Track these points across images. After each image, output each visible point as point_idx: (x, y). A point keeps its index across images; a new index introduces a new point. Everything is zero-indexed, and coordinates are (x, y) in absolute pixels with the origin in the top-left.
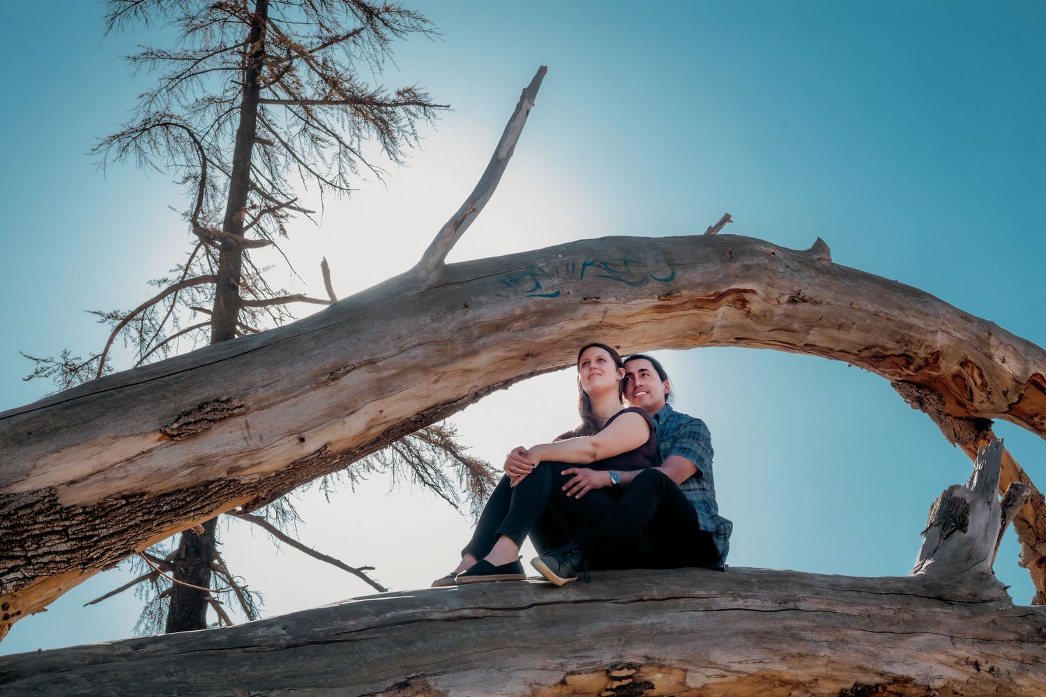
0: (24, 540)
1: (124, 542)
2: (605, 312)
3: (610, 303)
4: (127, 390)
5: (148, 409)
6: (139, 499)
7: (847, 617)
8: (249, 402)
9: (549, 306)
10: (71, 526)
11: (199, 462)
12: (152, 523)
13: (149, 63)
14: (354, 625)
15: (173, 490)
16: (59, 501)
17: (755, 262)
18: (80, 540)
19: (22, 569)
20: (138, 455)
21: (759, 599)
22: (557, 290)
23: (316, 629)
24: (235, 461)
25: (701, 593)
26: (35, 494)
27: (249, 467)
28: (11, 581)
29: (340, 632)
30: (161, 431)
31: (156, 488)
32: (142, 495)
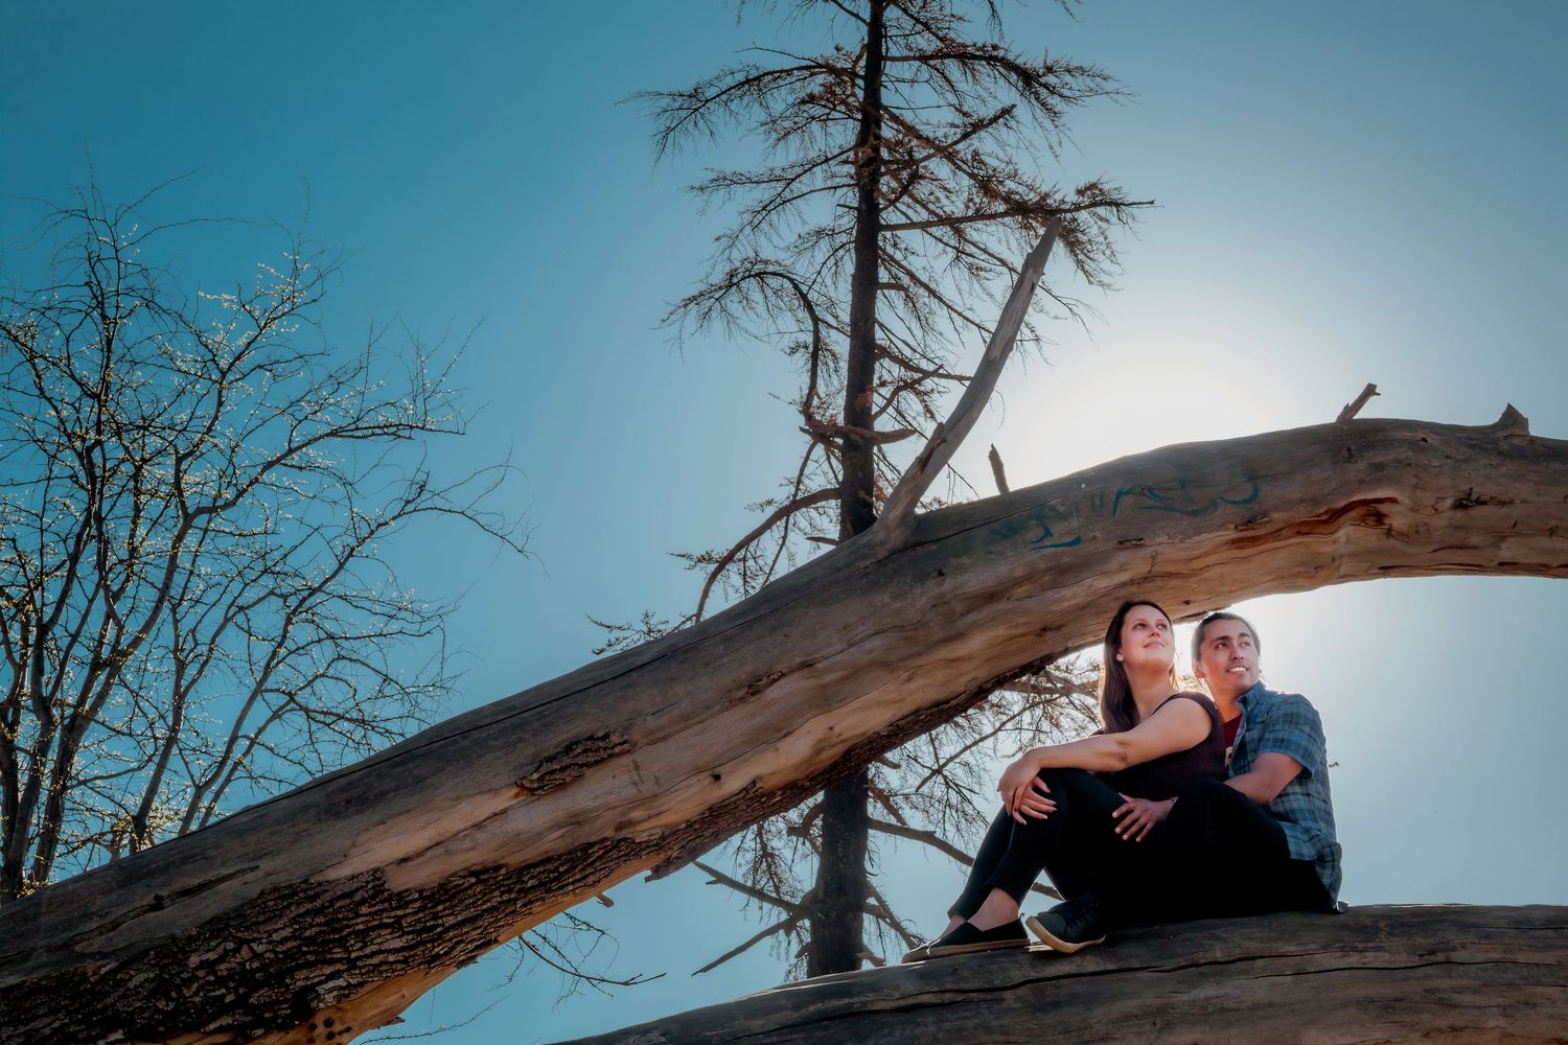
0: (345, 939)
1: (480, 931)
2: (1153, 557)
3: (1160, 544)
4: (475, 735)
5: (500, 758)
6: (494, 875)
7: (1536, 969)
8: (636, 735)
9: (1066, 559)
10: (406, 916)
11: (573, 820)
12: (515, 904)
13: (722, 192)
14: (763, 1025)
15: (540, 858)
16: (386, 886)
17: (1391, 458)
18: (419, 932)
19: (345, 975)
20: (488, 818)
21: (1385, 951)
22: (1076, 536)
23: (708, 1034)
24: (624, 813)
25: (1291, 948)
26: (355, 880)
27: (645, 820)
28: (330, 991)
29: (740, 1035)
30: (517, 785)
31: (515, 859)
32: (498, 868)
